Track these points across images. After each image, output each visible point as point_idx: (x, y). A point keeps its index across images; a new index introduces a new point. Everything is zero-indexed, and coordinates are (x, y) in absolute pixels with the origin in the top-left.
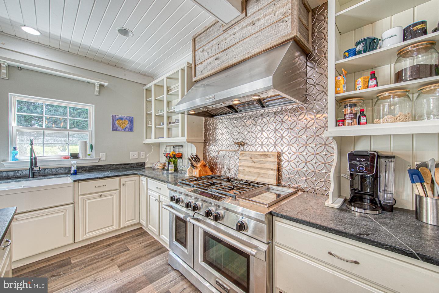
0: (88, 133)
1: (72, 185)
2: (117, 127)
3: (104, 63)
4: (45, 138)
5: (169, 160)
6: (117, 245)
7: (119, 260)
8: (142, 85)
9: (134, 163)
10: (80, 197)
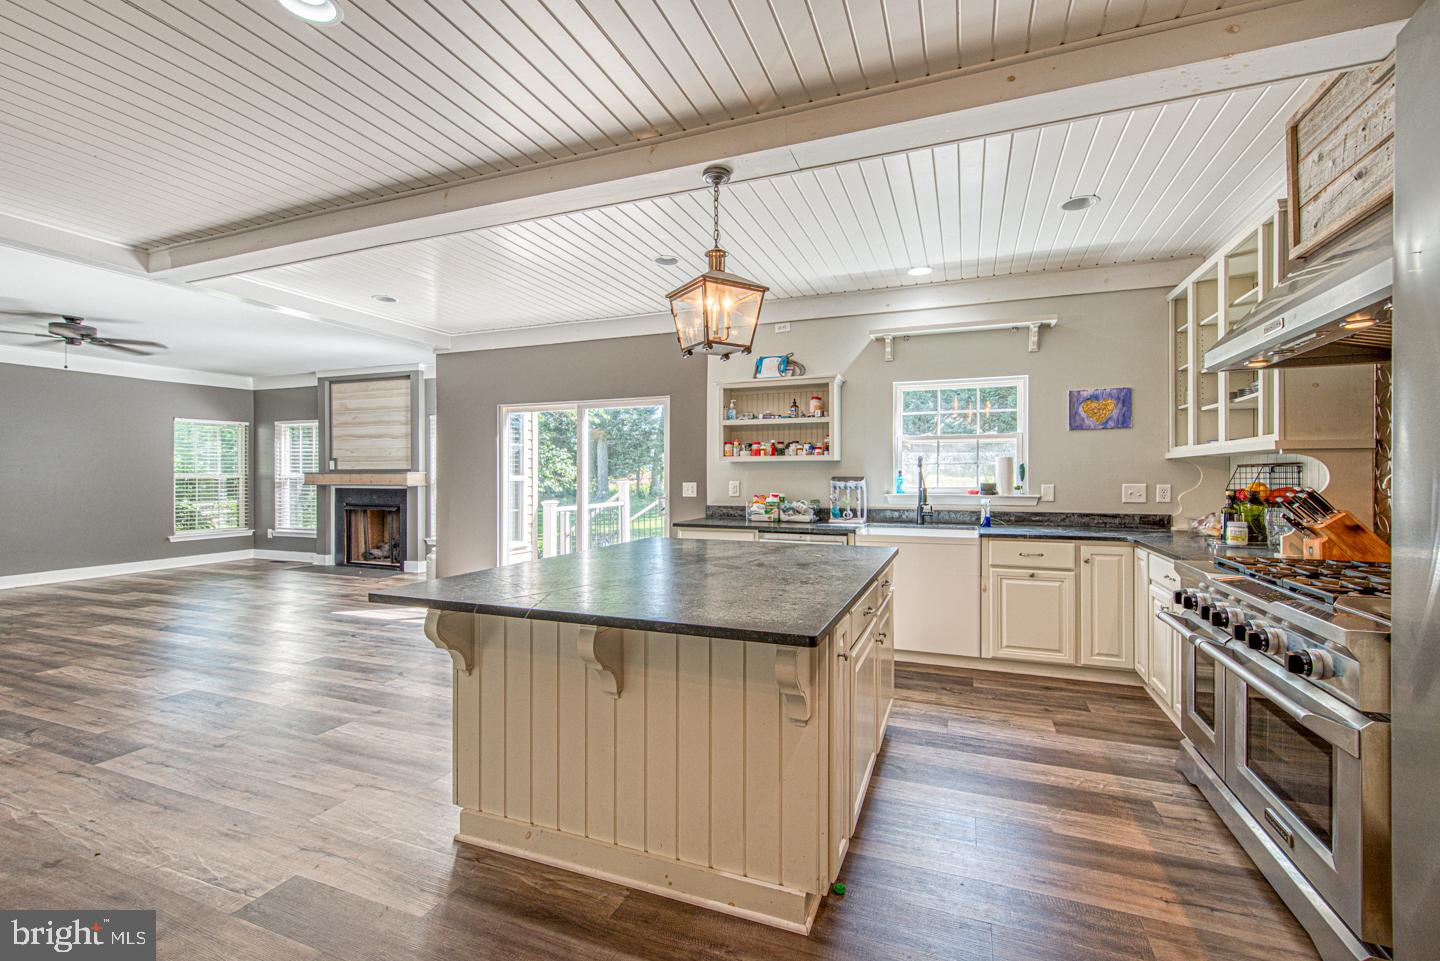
0: (1015, 440)
1: (978, 543)
2: (1083, 420)
3: (1050, 271)
4: (941, 454)
5: (1232, 508)
6: (1064, 693)
7: (1059, 717)
8: (1162, 290)
9: (1133, 516)
10: (991, 569)
